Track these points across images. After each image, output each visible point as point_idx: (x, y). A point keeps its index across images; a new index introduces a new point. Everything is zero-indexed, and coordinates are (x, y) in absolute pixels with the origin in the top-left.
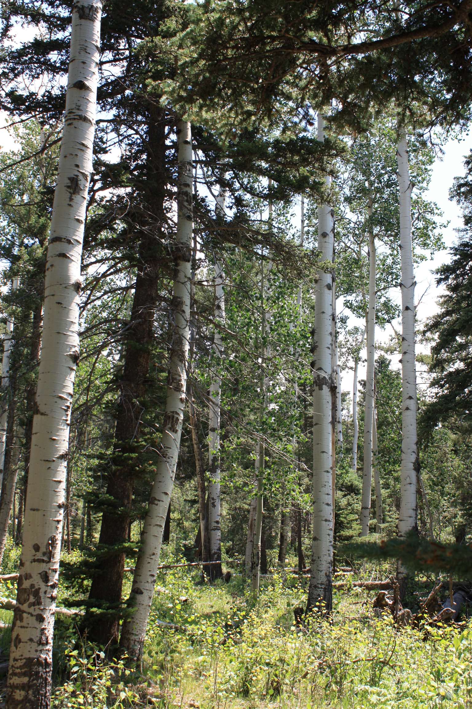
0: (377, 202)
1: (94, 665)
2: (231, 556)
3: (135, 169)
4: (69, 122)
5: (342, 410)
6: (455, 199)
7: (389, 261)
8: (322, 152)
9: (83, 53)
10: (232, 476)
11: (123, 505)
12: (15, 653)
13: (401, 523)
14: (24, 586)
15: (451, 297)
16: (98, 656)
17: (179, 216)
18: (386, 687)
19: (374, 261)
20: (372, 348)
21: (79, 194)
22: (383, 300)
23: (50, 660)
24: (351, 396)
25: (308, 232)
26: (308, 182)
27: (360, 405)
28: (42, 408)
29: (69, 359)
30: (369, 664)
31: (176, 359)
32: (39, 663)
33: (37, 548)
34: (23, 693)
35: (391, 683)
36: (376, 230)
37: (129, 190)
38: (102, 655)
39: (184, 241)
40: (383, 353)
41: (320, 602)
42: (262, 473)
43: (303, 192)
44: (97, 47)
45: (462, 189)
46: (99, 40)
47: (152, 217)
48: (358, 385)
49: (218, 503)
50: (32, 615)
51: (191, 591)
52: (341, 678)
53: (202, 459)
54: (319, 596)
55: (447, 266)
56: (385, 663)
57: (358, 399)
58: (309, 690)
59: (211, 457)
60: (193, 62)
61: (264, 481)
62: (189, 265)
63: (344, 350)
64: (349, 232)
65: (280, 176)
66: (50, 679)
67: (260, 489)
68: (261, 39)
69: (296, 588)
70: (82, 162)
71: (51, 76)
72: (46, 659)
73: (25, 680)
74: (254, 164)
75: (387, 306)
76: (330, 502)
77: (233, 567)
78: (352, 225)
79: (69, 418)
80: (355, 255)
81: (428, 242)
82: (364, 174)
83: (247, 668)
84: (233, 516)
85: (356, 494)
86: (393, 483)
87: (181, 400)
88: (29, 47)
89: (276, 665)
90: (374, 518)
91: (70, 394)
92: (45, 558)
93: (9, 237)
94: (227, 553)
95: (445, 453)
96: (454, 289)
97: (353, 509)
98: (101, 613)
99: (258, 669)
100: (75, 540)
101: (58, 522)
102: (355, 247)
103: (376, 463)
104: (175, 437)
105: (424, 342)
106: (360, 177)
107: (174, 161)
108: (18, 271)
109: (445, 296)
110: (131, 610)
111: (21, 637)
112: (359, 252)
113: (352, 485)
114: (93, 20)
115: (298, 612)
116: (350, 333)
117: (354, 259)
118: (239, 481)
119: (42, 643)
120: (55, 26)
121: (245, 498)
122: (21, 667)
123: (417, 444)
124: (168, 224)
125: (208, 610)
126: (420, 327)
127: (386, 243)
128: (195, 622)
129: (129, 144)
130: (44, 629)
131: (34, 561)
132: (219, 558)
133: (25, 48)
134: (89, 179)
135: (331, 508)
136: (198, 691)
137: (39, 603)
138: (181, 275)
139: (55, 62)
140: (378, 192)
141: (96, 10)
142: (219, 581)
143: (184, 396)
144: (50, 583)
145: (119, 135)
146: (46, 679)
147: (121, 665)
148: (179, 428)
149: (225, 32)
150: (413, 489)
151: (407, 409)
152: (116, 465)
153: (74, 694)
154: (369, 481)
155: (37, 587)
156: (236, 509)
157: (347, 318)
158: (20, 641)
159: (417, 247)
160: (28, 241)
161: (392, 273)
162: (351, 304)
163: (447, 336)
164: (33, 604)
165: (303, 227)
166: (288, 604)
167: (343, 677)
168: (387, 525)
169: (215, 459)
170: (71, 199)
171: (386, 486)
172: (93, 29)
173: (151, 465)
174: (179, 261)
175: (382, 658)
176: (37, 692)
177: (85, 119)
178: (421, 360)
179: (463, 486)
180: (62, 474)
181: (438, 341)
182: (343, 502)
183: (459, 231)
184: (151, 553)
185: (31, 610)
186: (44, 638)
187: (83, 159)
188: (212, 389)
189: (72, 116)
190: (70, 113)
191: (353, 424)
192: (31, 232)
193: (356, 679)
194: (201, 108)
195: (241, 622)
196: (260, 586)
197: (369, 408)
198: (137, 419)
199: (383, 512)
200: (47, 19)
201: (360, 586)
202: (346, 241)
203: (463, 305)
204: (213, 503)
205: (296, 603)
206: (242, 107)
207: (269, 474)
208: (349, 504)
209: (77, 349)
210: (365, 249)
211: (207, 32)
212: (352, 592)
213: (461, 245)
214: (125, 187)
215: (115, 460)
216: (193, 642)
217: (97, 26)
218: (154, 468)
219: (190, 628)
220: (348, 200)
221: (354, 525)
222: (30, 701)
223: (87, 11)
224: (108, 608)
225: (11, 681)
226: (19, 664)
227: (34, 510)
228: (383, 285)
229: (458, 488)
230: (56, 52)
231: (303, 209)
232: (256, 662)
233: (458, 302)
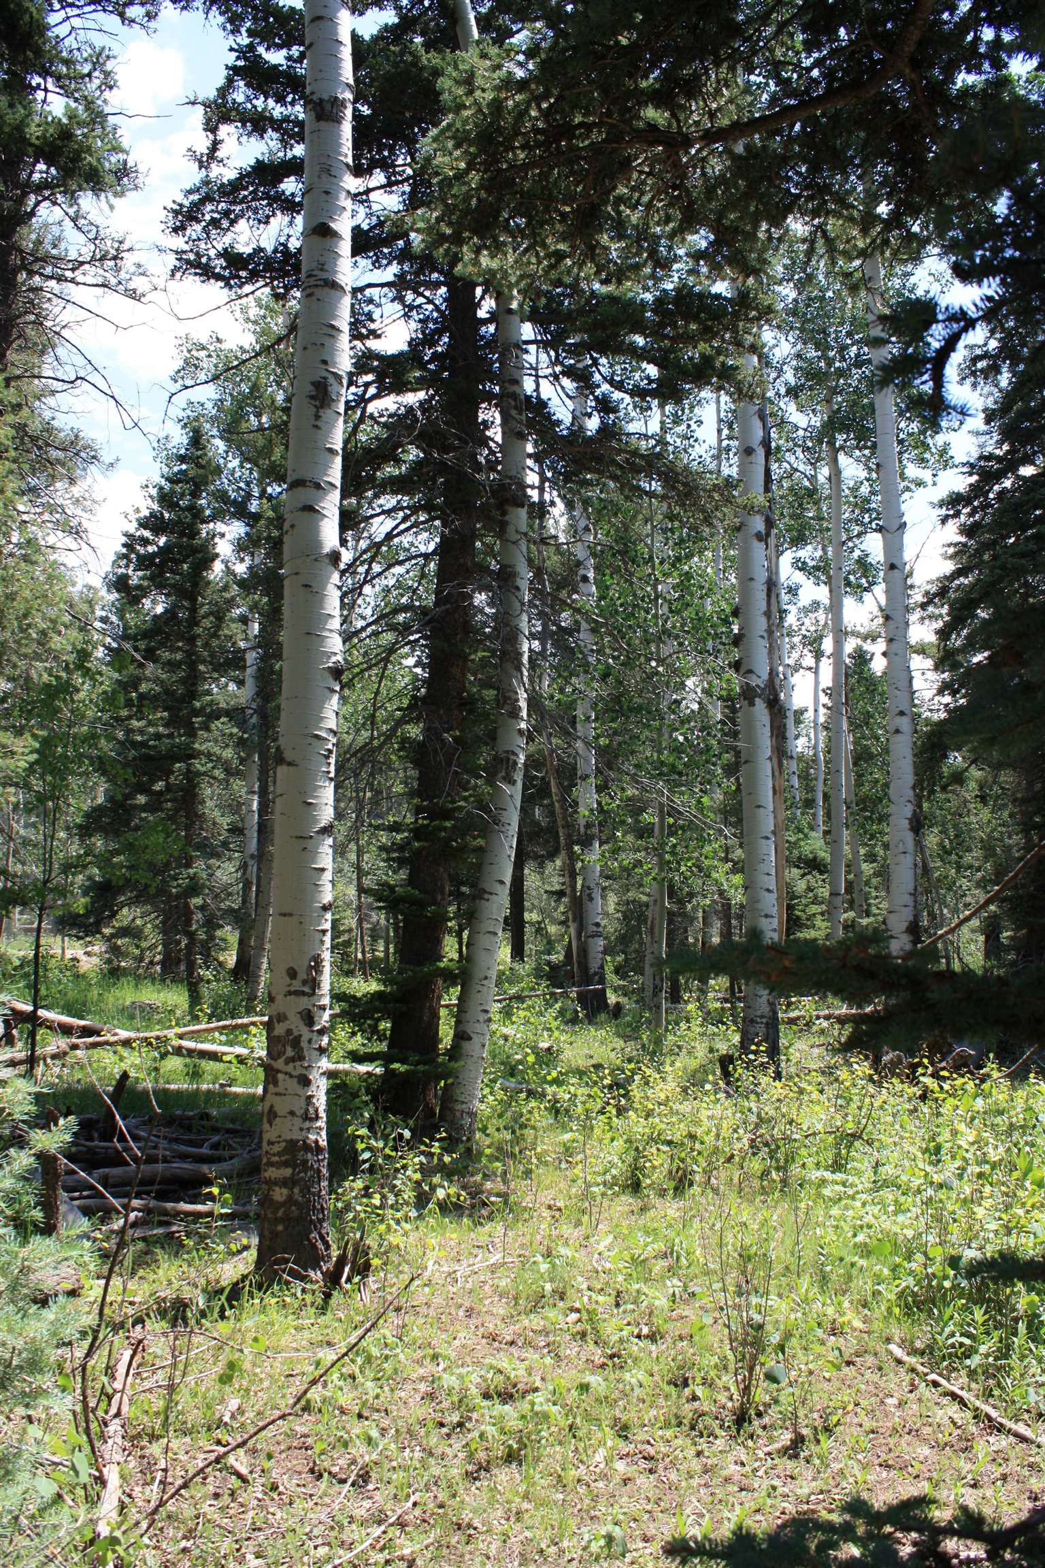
0: (840, 393)
1: (395, 1149)
2: (623, 978)
3: (430, 362)
4: (309, 291)
5: (797, 737)
6: (969, 381)
7: (865, 490)
8: (735, 315)
9: (324, 176)
10: (616, 851)
11: (435, 903)
12: (270, 1133)
13: (892, 916)
14: (276, 1033)
15: (965, 545)
16: (401, 1135)
17: (504, 433)
18: (859, 1173)
19: (840, 490)
20: (841, 634)
21: (329, 406)
22: (857, 554)
23: (323, 1143)
24: (810, 715)
25: (728, 449)
26: (713, 368)
27: (826, 728)
28: (288, 755)
29: (327, 674)
30: (831, 1139)
31: (509, 666)
32: (306, 1147)
33: (292, 974)
34: (285, 1191)
35: (865, 1165)
36: (840, 439)
37: (422, 395)
38: (407, 1134)
39: (513, 473)
40: (859, 641)
41: (758, 1045)
42: (664, 844)
43: (709, 383)
44: (347, 165)
45: (980, 365)
46: (350, 154)
47: (460, 439)
48: (821, 695)
49: (597, 895)
50: (291, 1076)
51: (556, 1033)
52: (786, 1161)
53: (568, 826)
54: (757, 1035)
55: (958, 494)
56: (855, 1136)
57: (822, 719)
58: (736, 1180)
59: (582, 822)
60: (460, 176)
61: (667, 857)
62: (523, 513)
63: (796, 640)
64: (796, 445)
65: (666, 358)
66: (324, 1171)
67: (661, 870)
68: (568, 131)
69: (724, 1023)
70: (333, 355)
71: (287, 219)
72: (317, 1142)
73: (288, 1172)
74: (623, 342)
75: (863, 564)
76: (773, 887)
77: (625, 995)
78: (801, 433)
79: (332, 768)
80: (807, 483)
81: (927, 456)
82: (818, 347)
83: (637, 1149)
84: (625, 917)
85: (821, 873)
86: (881, 852)
87: (520, 732)
88: (248, 174)
89: (682, 1144)
90: (851, 908)
91: (331, 730)
92: (307, 989)
93: (242, 485)
94: (617, 972)
95: (965, 802)
96: (968, 531)
97: (816, 897)
98: (407, 1071)
99: (654, 1150)
100: (376, 959)
101: (324, 932)
102: (809, 470)
103: (851, 819)
104: (514, 793)
105: (927, 622)
106: (812, 353)
107: (492, 343)
108: (259, 539)
109: (956, 545)
110: (452, 1064)
111: (276, 1108)
112: (814, 477)
113: (815, 858)
114: (338, 120)
115: (726, 1062)
116: (806, 611)
117: (806, 488)
118: (627, 858)
119: (309, 1117)
120: (291, 137)
121: (641, 885)
122: (279, 1154)
123: (914, 788)
124: (490, 449)
125: (582, 1063)
126: (918, 598)
127: (858, 460)
128: (557, 1082)
129: (420, 321)
130: (312, 1096)
131: (290, 993)
132: (602, 980)
133: (242, 176)
134: (345, 382)
135: (775, 895)
136: (562, 1185)
137: (302, 1058)
138: (511, 530)
139: (293, 194)
140: (841, 376)
141: (343, 104)
142: (603, 1017)
143: (523, 725)
144: (317, 1027)
145: (405, 306)
146: (319, 1171)
147: (436, 1148)
148: (519, 777)
149: (507, 122)
150: (908, 861)
151: (897, 731)
152: (419, 840)
153: (366, 1193)
154: (841, 849)
155: (296, 1033)
156: (628, 903)
157: (798, 587)
158: (276, 1116)
159: (910, 465)
160: (274, 489)
161: (868, 510)
162: (804, 563)
163: (959, 610)
164: (292, 1060)
165: (720, 441)
166: (711, 1050)
167: (790, 1158)
168: (872, 919)
169: (588, 826)
170: (317, 417)
171: (871, 857)
172: (339, 136)
173: (475, 838)
174: (507, 507)
175: (850, 1127)
176: (306, 1190)
177: (335, 286)
178: (922, 650)
179: (994, 855)
180: (325, 857)
181: (947, 619)
182: (801, 886)
183: (978, 434)
184: (482, 976)
185: (290, 1068)
186: (311, 1110)
187: (333, 350)
188: (579, 714)
189: (312, 281)
190: (309, 276)
191: (815, 759)
192: (275, 473)
193: (810, 1162)
194: (478, 252)
195: (630, 1080)
196: (668, 1023)
197: (839, 731)
198: (450, 765)
199: (866, 899)
200: (277, 125)
201: (827, 1018)
202: (792, 459)
203: (986, 557)
204: (590, 896)
205: (723, 1048)
206: (544, 246)
207: (674, 846)
208: (810, 889)
209: (339, 658)
210: (824, 472)
211: (476, 125)
212: (815, 1028)
213: (981, 458)
214: (415, 390)
215: (418, 833)
216: (557, 1112)
217: (347, 130)
218: (480, 842)
219: (550, 1090)
220: (793, 392)
221: (818, 922)
222: (296, 1203)
223: (328, 107)
224: (418, 1063)
225: (267, 1175)
226: (276, 1148)
227: (284, 915)
228: (856, 529)
229: (986, 859)
230: (292, 178)
231: (718, 411)
232: (652, 1140)
233: (978, 552)
